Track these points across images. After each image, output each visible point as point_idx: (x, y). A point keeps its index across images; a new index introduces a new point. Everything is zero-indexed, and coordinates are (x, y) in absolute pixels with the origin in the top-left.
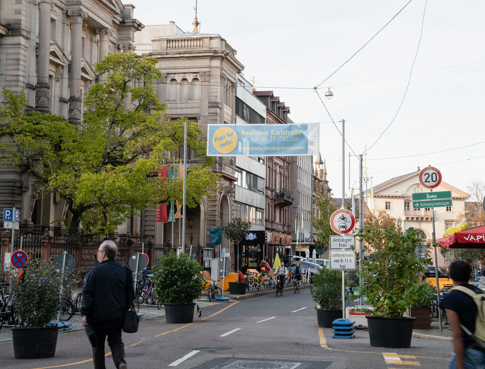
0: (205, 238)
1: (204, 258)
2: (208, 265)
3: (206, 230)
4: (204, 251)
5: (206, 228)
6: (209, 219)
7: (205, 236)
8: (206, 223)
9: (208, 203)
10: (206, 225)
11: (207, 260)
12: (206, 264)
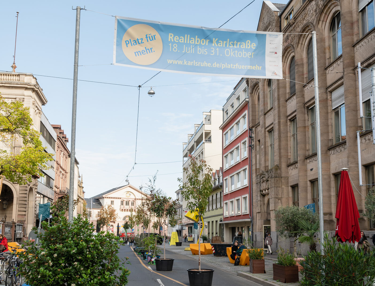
0: (17, 217)
1: (17, 231)
2: (19, 236)
3: (17, 211)
4: (17, 226)
5: (17, 209)
6: (20, 203)
7: (17, 215)
8: (17, 206)
9: (19, 191)
10: (17, 208)
11: (18, 232)
12: (18, 235)
